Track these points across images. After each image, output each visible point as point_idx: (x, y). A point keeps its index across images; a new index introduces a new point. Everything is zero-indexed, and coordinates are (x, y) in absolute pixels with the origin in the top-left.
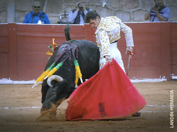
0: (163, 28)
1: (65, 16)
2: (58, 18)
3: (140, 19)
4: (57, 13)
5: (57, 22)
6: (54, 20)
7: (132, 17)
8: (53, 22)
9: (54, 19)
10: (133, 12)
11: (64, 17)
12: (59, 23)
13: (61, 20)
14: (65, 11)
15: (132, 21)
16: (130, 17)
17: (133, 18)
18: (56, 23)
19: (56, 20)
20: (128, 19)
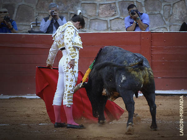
0: (143, 38)
1: (37, 25)
2: (29, 27)
3: (118, 28)
4: (27, 21)
5: (27, 31)
6: (25, 29)
7: (109, 26)
8: (24, 31)
9: (24, 27)
10: (110, 20)
11: (35, 25)
12: (29, 32)
13: (32, 29)
14: (36, 19)
15: (110, 30)
16: (107, 26)
17: (111, 27)
18: (26, 33)
19: (26, 29)
20: (106, 28)
